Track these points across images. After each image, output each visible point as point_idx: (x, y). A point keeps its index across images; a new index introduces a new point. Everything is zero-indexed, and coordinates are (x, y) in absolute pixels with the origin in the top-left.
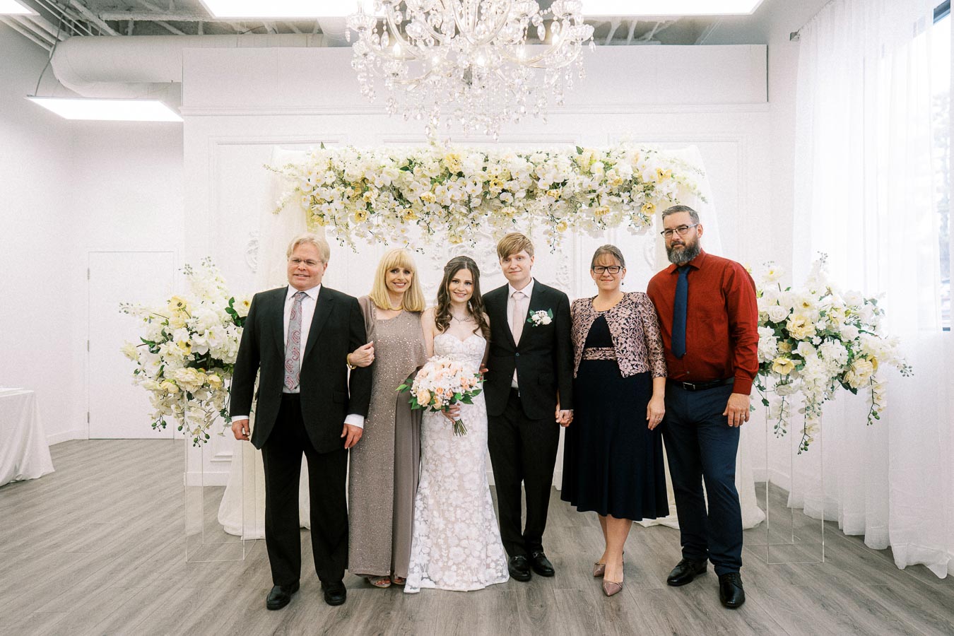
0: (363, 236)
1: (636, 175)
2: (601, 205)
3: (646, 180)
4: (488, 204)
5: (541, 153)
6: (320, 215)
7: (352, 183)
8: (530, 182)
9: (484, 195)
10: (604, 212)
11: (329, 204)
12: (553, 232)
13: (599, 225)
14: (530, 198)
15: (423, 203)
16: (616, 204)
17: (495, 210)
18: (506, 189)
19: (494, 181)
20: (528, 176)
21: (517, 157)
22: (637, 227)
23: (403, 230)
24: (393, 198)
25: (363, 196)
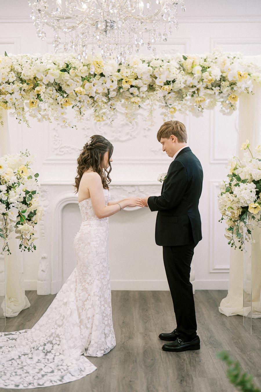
0: (34, 116)
1: (224, 75)
2: (200, 96)
3: (230, 78)
4: (122, 95)
5: (158, 59)
6: (4, 102)
7: (26, 80)
8: (150, 80)
9: (118, 89)
10: (202, 101)
11: (11, 95)
12: (167, 113)
13: (200, 109)
14: (151, 90)
15: (77, 95)
16: (210, 95)
17: (127, 99)
18: (133, 85)
19: (126, 79)
20: (149, 76)
21: (142, 62)
22: (227, 109)
23: (62, 113)
24: (56, 91)
25: (34, 90)
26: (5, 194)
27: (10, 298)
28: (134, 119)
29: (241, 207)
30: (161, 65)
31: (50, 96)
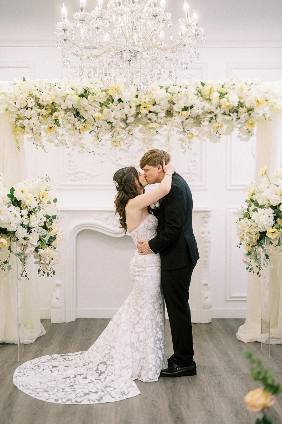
0: (52, 141)
1: (242, 101)
2: (217, 122)
3: (248, 105)
4: (140, 121)
5: (176, 85)
6: (22, 127)
7: (45, 106)
8: (168, 106)
9: (137, 115)
10: (220, 127)
11: (29, 120)
12: (184, 139)
13: (217, 135)
14: (168, 116)
15: (94, 120)
16: (228, 120)
17: (144, 124)
18: (151, 111)
19: (144, 105)
20: (167, 102)
21: (160, 88)
22: (244, 135)
23: (80, 138)
24: (74, 116)
25: (52, 115)
26: (26, 218)
27: (25, 325)
28: (151, 144)
29: (259, 232)
30: (179, 91)
31: (68, 121)
